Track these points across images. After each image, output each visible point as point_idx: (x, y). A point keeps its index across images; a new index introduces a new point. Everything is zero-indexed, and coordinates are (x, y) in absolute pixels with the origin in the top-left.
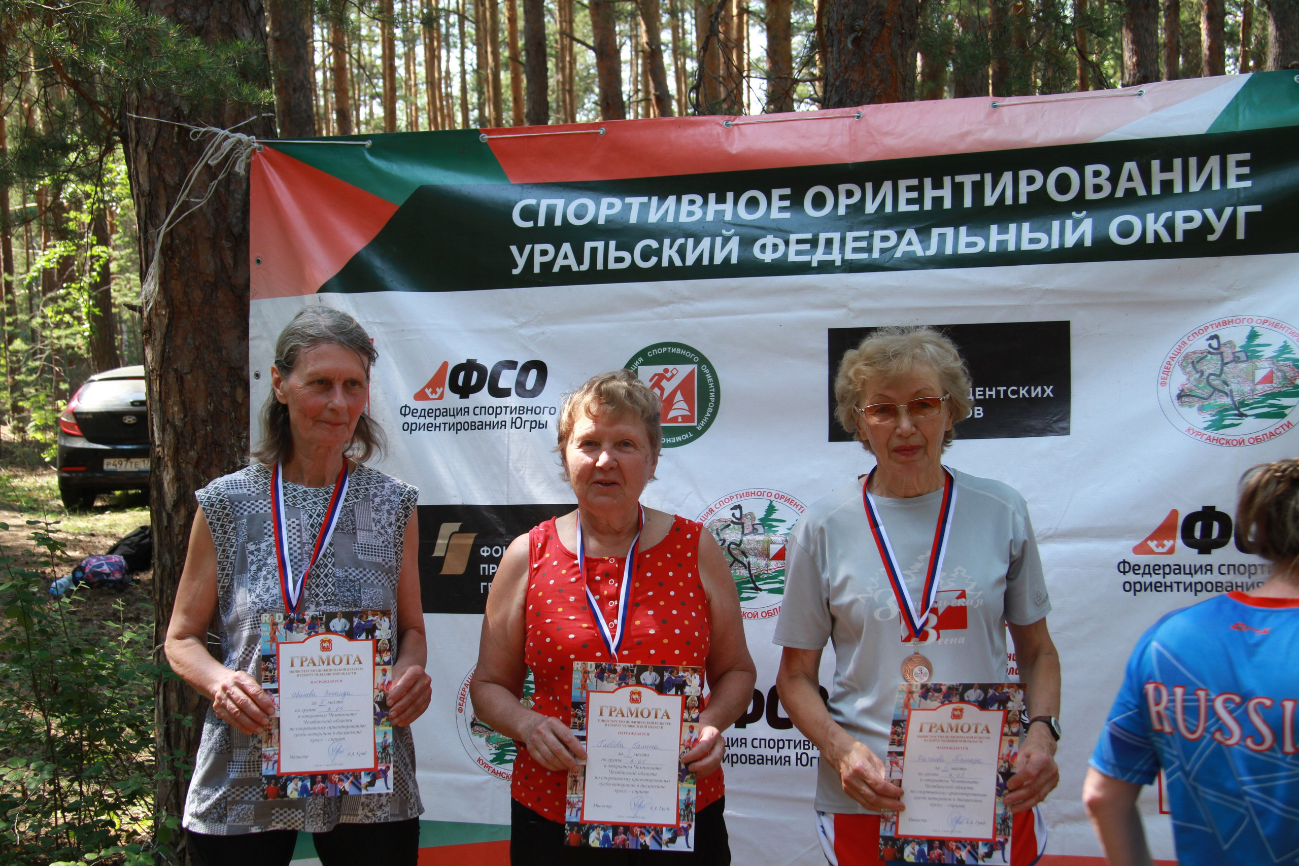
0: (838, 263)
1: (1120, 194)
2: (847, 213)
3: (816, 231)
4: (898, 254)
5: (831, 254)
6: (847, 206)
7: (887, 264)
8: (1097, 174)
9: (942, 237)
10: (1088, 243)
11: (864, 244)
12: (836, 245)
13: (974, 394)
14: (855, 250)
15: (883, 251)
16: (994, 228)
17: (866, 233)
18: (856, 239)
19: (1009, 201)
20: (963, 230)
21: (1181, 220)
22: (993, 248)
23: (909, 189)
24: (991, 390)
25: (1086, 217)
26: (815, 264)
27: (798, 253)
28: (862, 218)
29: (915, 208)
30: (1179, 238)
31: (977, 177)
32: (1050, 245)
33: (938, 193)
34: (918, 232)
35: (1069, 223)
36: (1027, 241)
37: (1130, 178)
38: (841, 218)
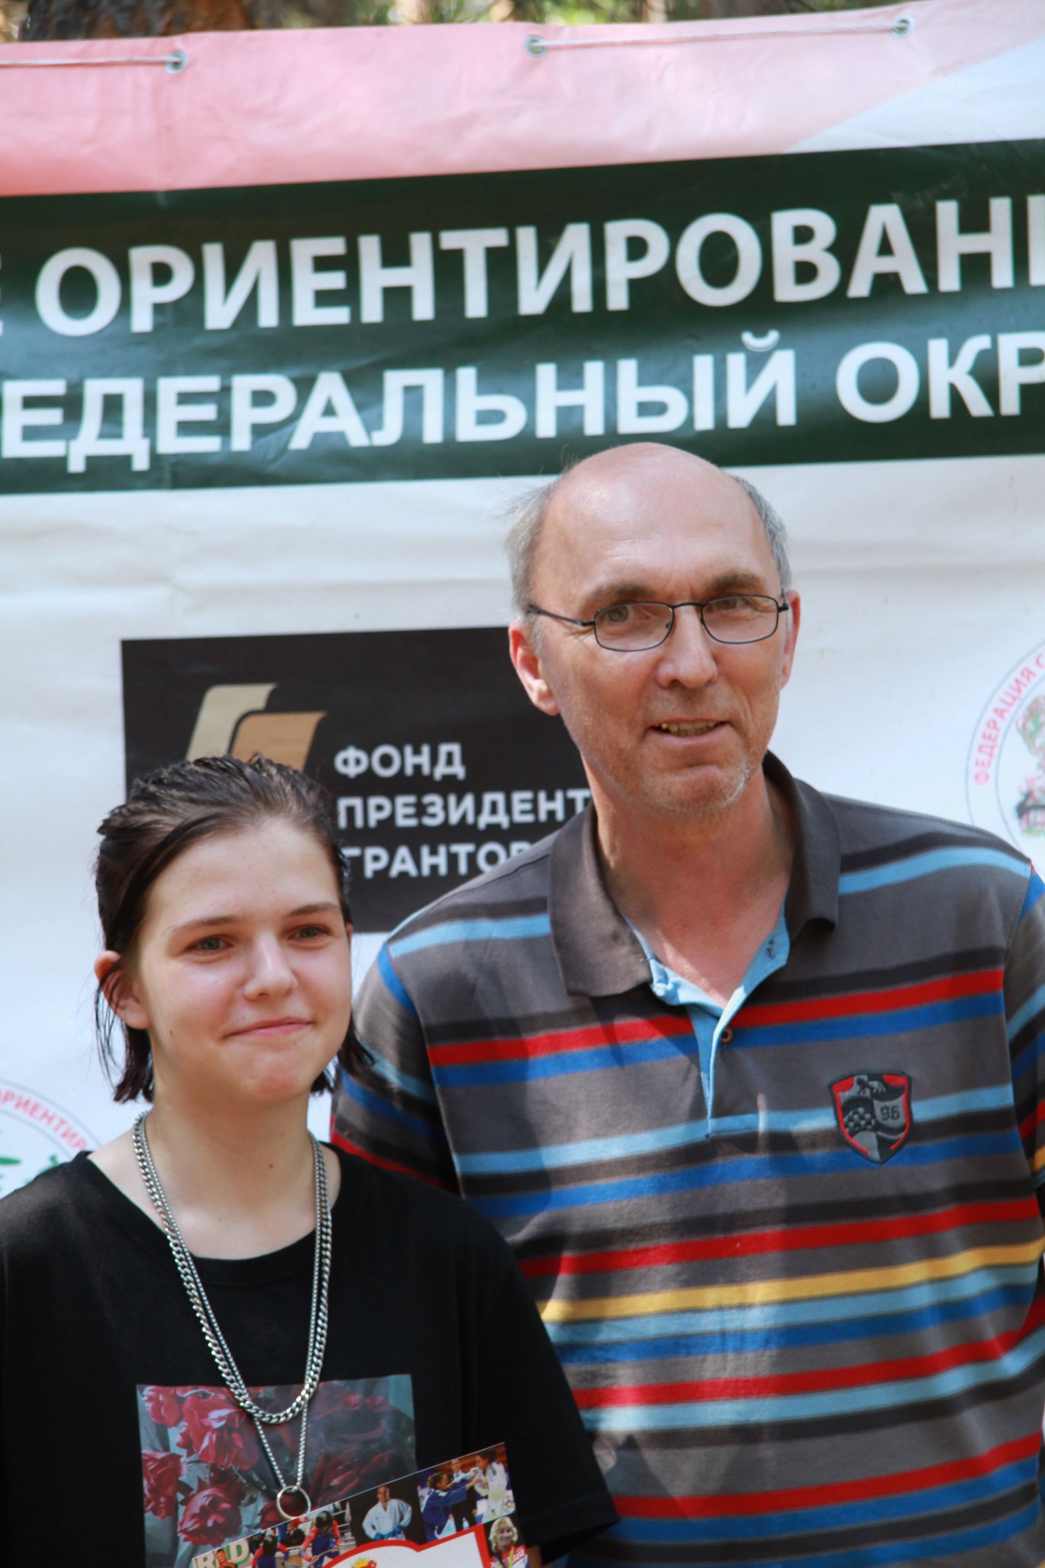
0: (141, 463)
1: (860, 287)
2: (158, 326)
3: (75, 375)
4: (300, 440)
5: (118, 436)
6: (158, 308)
7: (273, 468)
8: (803, 235)
9: (413, 393)
10: (787, 415)
11: (207, 412)
12: (133, 414)
13: (509, 810)
14: (186, 428)
15: (259, 431)
16: (546, 373)
17: (210, 383)
18: (185, 398)
19: (582, 302)
20: (467, 376)
21: (1014, 358)
22: (546, 428)
23: (322, 264)
24: (551, 798)
25: (781, 345)
26: (76, 465)
27: (31, 433)
28: (199, 341)
29: (339, 315)
30: (1010, 405)
31: (498, 237)
32: (690, 420)
33: (397, 277)
34: (351, 380)
35: (736, 362)
36: (633, 409)
37: (885, 248)
38: (142, 339)
